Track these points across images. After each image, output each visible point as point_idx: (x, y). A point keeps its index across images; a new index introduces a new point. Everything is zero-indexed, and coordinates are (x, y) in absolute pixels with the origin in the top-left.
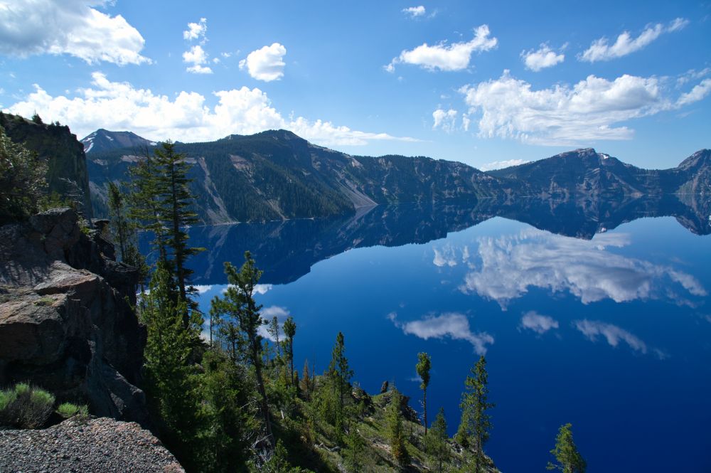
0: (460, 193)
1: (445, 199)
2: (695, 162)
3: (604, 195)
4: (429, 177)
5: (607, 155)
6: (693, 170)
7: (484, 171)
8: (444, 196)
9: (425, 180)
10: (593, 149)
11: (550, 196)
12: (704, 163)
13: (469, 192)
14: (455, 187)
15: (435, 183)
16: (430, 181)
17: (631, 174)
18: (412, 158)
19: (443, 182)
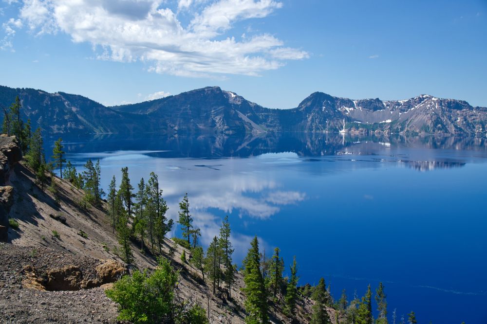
0: (71, 128)
1: (53, 135)
2: (309, 104)
3: (227, 132)
4: (37, 111)
5: (235, 94)
6: (308, 110)
7: (106, 106)
8: (52, 130)
9: (31, 114)
10: (219, 88)
11: (176, 132)
12: (317, 105)
13: (81, 127)
14: (66, 122)
15: (43, 117)
16: (37, 116)
17: (256, 112)
18: (18, 89)
19: (52, 116)
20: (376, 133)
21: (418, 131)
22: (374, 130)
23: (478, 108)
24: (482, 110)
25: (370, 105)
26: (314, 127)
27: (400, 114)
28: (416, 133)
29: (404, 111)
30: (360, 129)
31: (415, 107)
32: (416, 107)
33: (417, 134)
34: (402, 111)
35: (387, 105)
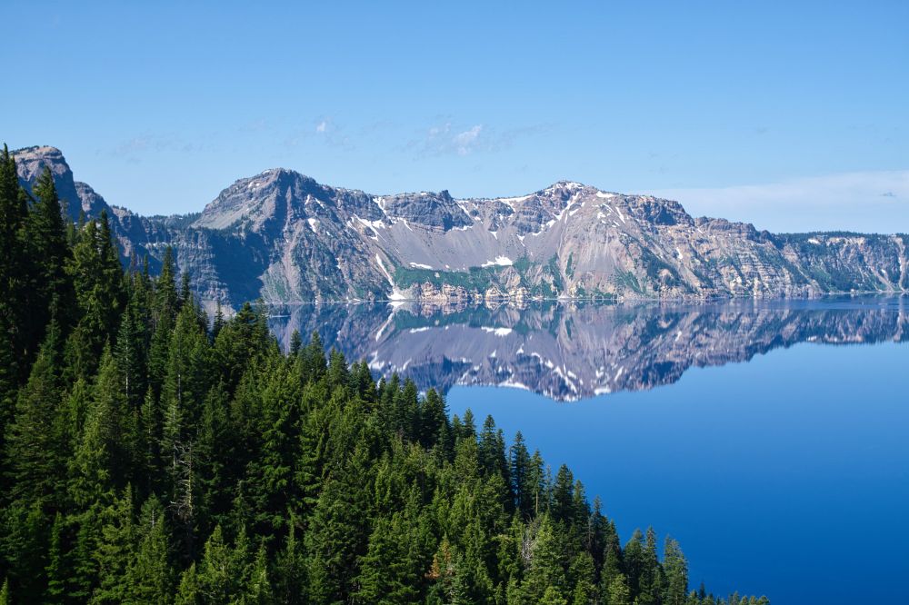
12: (291, 211)
20: (491, 299)
21: (611, 289)
22: (482, 292)
23: (705, 220)
24: (718, 228)
25: (432, 212)
26: (315, 288)
27: (522, 238)
28: (609, 296)
29: (530, 231)
30: (448, 288)
31: (555, 219)
32: (559, 217)
33: (610, 299)
34: (525, 229)
35: (475, 213)
